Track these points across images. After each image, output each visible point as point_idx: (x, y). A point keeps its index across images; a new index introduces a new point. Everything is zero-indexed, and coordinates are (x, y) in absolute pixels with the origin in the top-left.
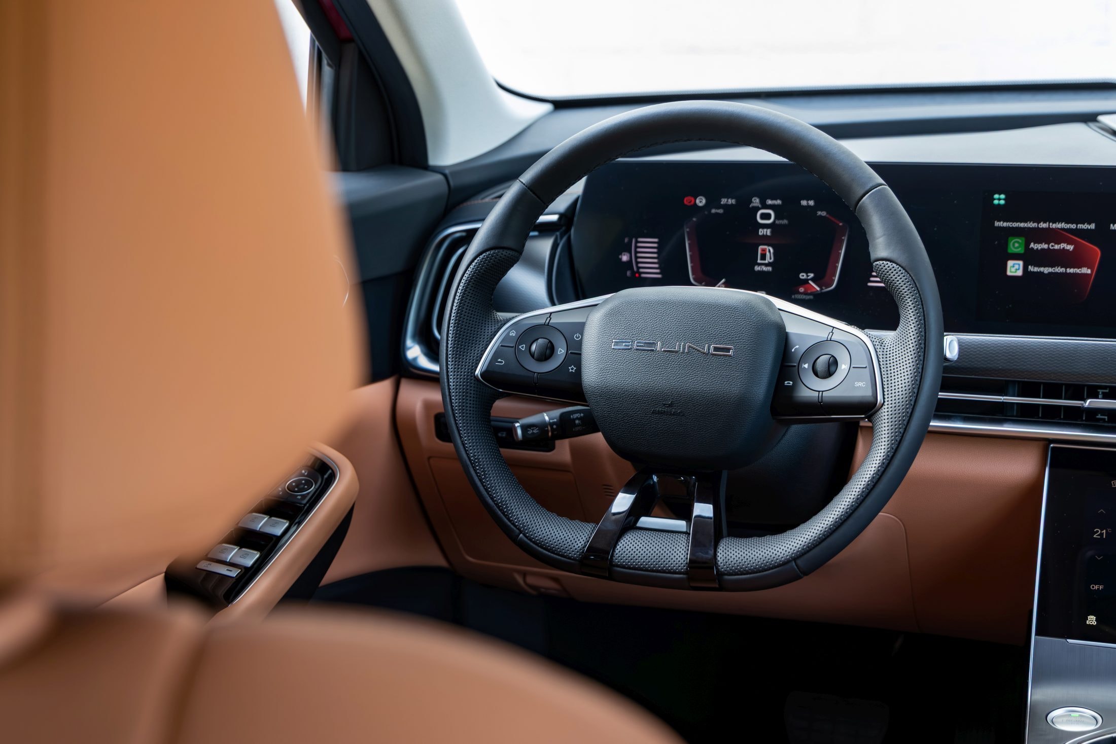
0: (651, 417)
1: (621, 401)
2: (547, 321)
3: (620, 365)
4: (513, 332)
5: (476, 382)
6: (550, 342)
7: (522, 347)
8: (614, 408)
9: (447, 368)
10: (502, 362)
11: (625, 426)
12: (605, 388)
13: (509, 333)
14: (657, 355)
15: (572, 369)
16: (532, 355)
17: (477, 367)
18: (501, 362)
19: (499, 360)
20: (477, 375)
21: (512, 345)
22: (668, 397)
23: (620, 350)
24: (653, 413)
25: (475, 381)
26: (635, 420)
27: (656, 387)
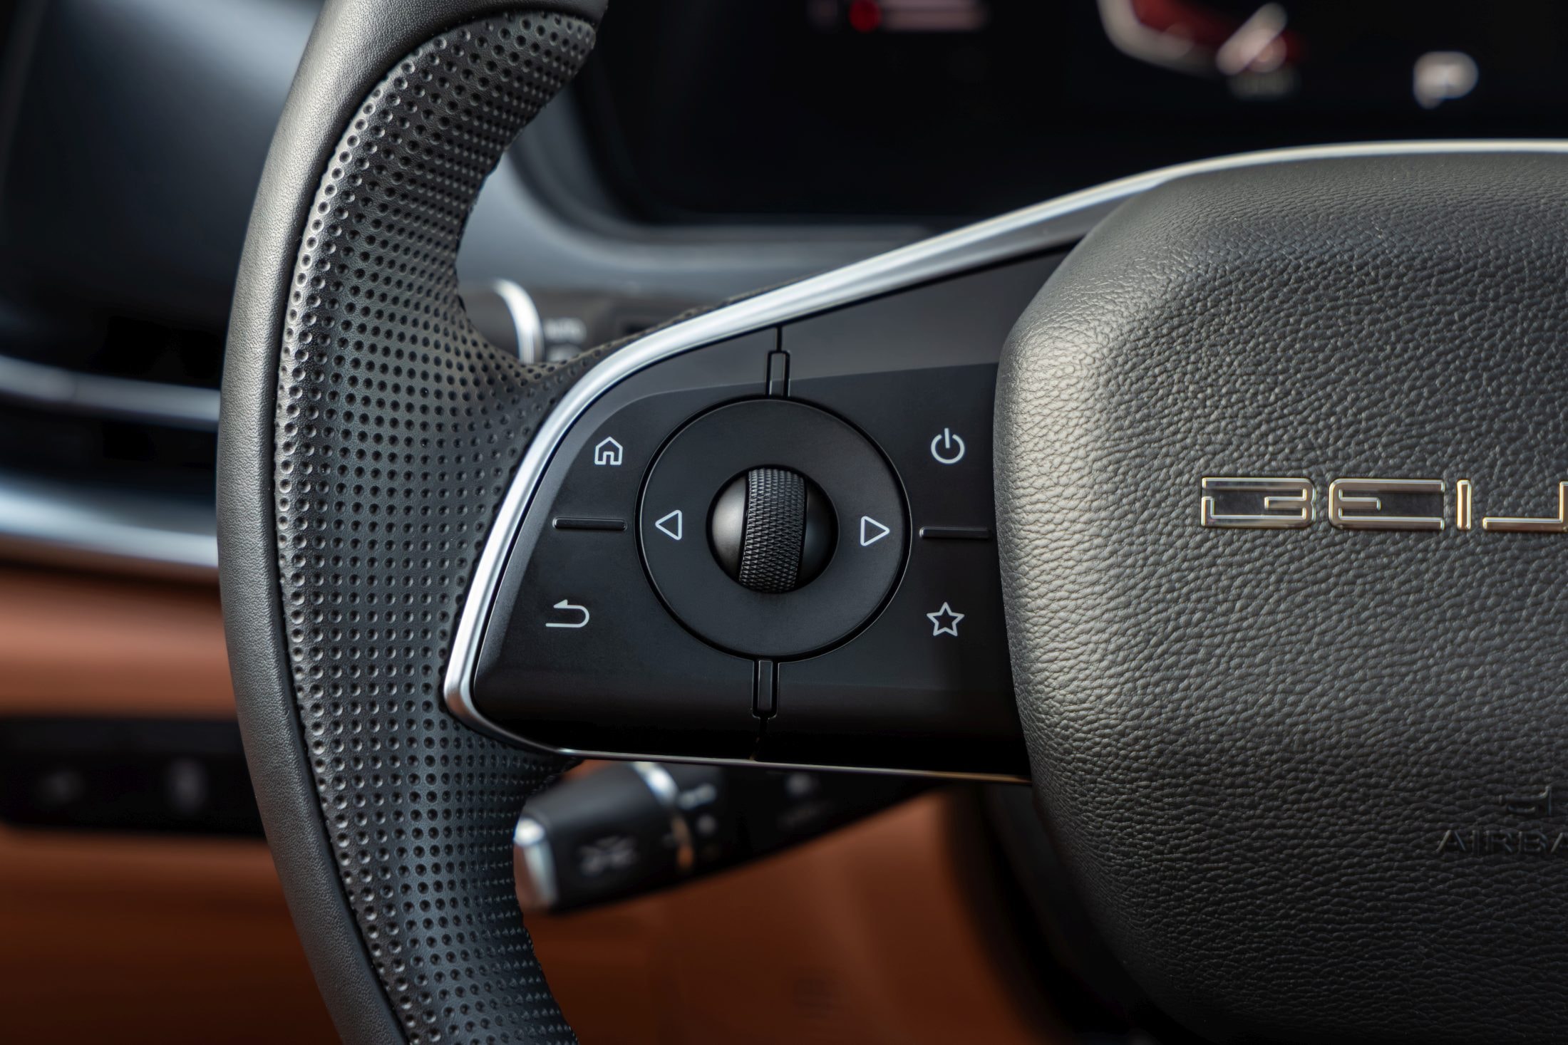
0: (1434, 868)
1: (1273, 797)
2: (777, 376)
3: (1256, 614)
4: (609, 447)
5: (452, 734)
6: (811, 486)
7: (671, 525)
8: (1230, 832)
9: (288, 670)
10: (577, 617)
11: (1285, 916)
12: (1180, 733)
13: (587, 452)
14: (1454, 554)
15: (945, 621)
16: (729, 566)
17: (446, 654)
18: (575, 616)
19: (563, 605)
20: (456, 692)
21: (614, 519)
22: (1534, 771)
23: (1250, 535)
24: (1447, 848)
25: (443, 725)
26: (1348, 884)
27: (1467, 719)
